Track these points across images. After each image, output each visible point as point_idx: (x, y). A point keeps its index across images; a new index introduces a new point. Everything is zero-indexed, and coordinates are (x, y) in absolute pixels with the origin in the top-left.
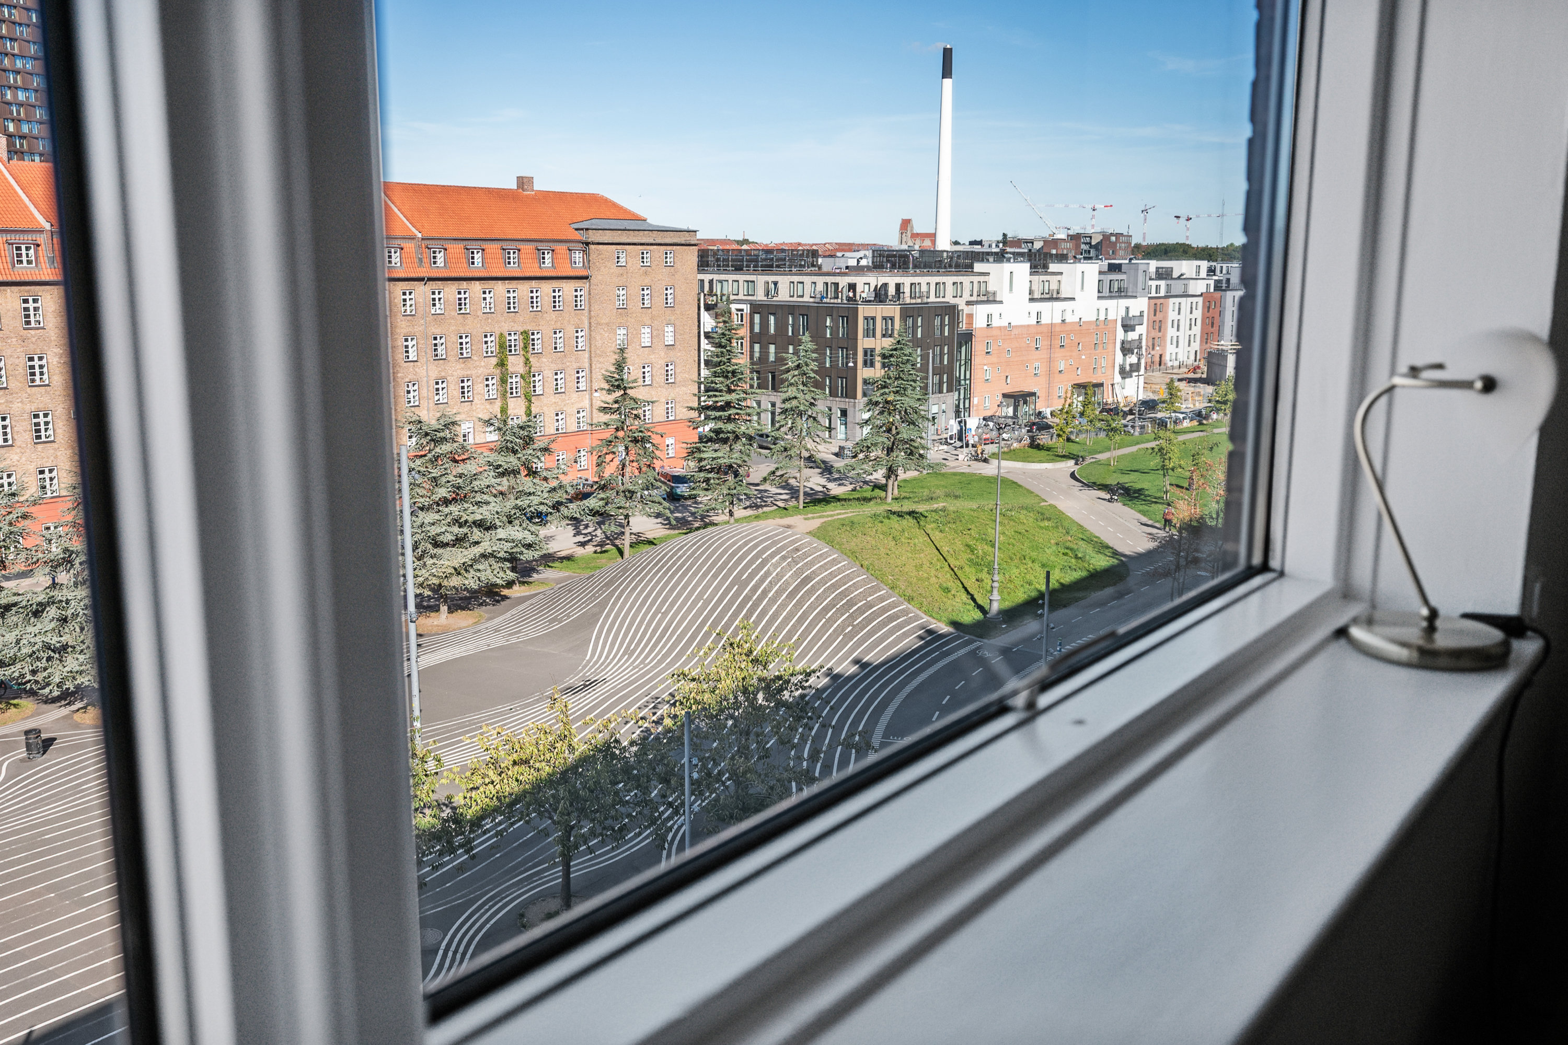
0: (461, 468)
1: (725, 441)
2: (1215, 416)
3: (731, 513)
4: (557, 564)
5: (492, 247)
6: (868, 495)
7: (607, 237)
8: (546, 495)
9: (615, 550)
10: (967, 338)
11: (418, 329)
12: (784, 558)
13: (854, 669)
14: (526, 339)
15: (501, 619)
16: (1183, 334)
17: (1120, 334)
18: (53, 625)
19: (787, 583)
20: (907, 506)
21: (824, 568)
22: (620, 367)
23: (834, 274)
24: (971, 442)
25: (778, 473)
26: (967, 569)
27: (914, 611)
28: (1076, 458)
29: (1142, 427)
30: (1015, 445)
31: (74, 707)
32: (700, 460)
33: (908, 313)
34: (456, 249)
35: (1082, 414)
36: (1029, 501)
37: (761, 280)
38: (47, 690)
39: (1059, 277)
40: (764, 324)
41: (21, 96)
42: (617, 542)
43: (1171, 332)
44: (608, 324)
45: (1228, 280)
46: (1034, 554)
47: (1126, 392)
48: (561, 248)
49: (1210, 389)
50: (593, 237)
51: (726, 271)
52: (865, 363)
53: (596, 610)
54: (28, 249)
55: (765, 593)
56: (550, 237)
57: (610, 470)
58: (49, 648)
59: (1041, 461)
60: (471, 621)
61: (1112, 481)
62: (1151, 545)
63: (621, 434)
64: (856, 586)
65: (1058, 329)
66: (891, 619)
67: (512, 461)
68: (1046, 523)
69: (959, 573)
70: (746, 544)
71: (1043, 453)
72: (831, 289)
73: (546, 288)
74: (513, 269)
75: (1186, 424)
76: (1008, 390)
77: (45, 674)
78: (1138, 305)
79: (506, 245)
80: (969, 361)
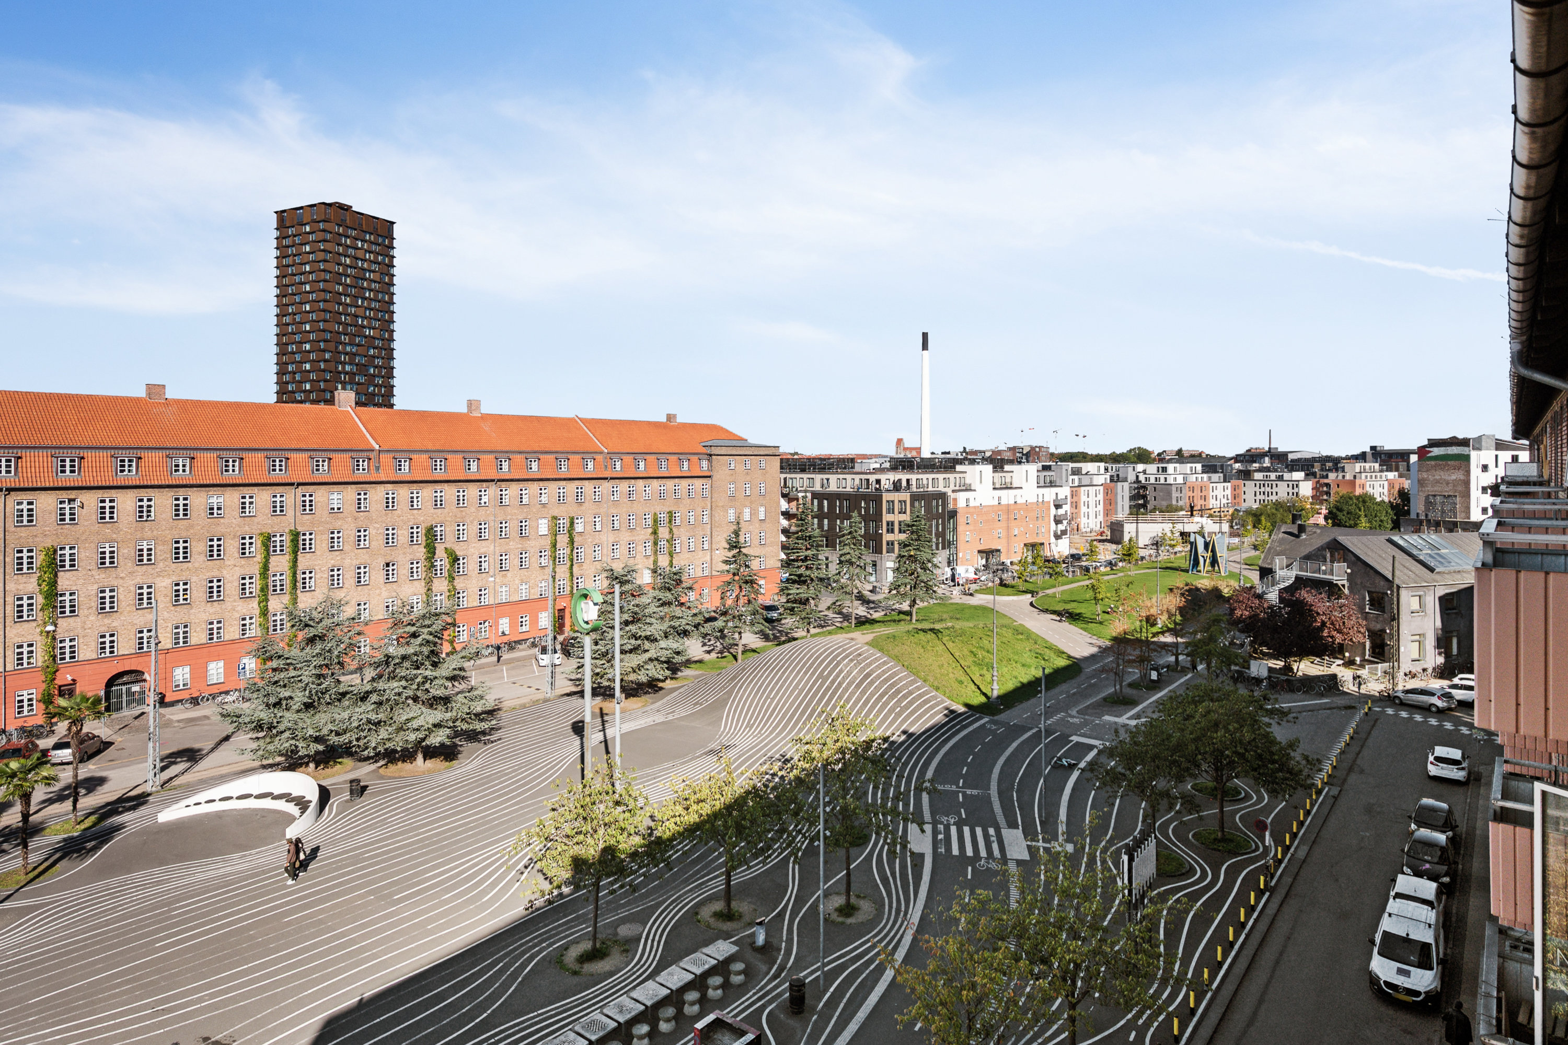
0: (637, 601)
1: (804, 582)
2: (1120, 564)
3: (808, 631)
4: (692, 666)
5: (651, 458)
6: (897, 618)
7: (723, 451)
8: (690, 618)
9: (731, 656)
10: (953, 514)
11: (602, 511)
12: (852, 660)
13: (903, 737)
14: (671, 517)
15: (660, 703)
16: (1092, 511)
17: (1053, 509)
18: (373, 706)
19: (855, 678)
20: (926, 625)
21: (878, 667)
22: (737, 533)
23: (866, 473)
24: (961, 582)
25: (838, 604)
26: (973, 667)
27: (940, 697)
28: (1032, 593)
29: (1073, 572)
30: (990, 584)
31: (379, 764)
32: (788, 594)
33: (915, 498)
34: (628, 459)
35: (1033, 563)
36: (1005, 622)
37: (818, 477)
38: (366, 753)
39: (1011, 474)
40: (821, 506)
41: (348, 368)
42: (731, 650)
43: (1083, 509)
44: (723, 506)
45: (1118, 475)
46: (1016, 657)
47: (1059, 549)
48: (694, 458)
49: (1114, 547)
50: (715, 451)
51: (795, 472)
52: (888, 531)
53: (726, 696)
54: (363, 461)
55: (840, 684)
56: (686, 451)
57: (729, 602)
58: (370, 722)
59: (1009, 595)
60: (640, 705)
61: (1060, 607)
62: (1094, 650)
63: (737, 578)
64: (900, 680)
65: (1012, 508)
66: (926, 702)
67: (668, 596)
68: (1020, 637)
69: (968, 670)
70: (825, 651)
71: (1009, 590)
72: (864, 483)
73: (684, 483)
74: (664, 472)
75: (1102, 569)
76: (981, 548)
77: (365, 741)
78: (1064, 492)
79: (659, 456)
80: (955, 529)
